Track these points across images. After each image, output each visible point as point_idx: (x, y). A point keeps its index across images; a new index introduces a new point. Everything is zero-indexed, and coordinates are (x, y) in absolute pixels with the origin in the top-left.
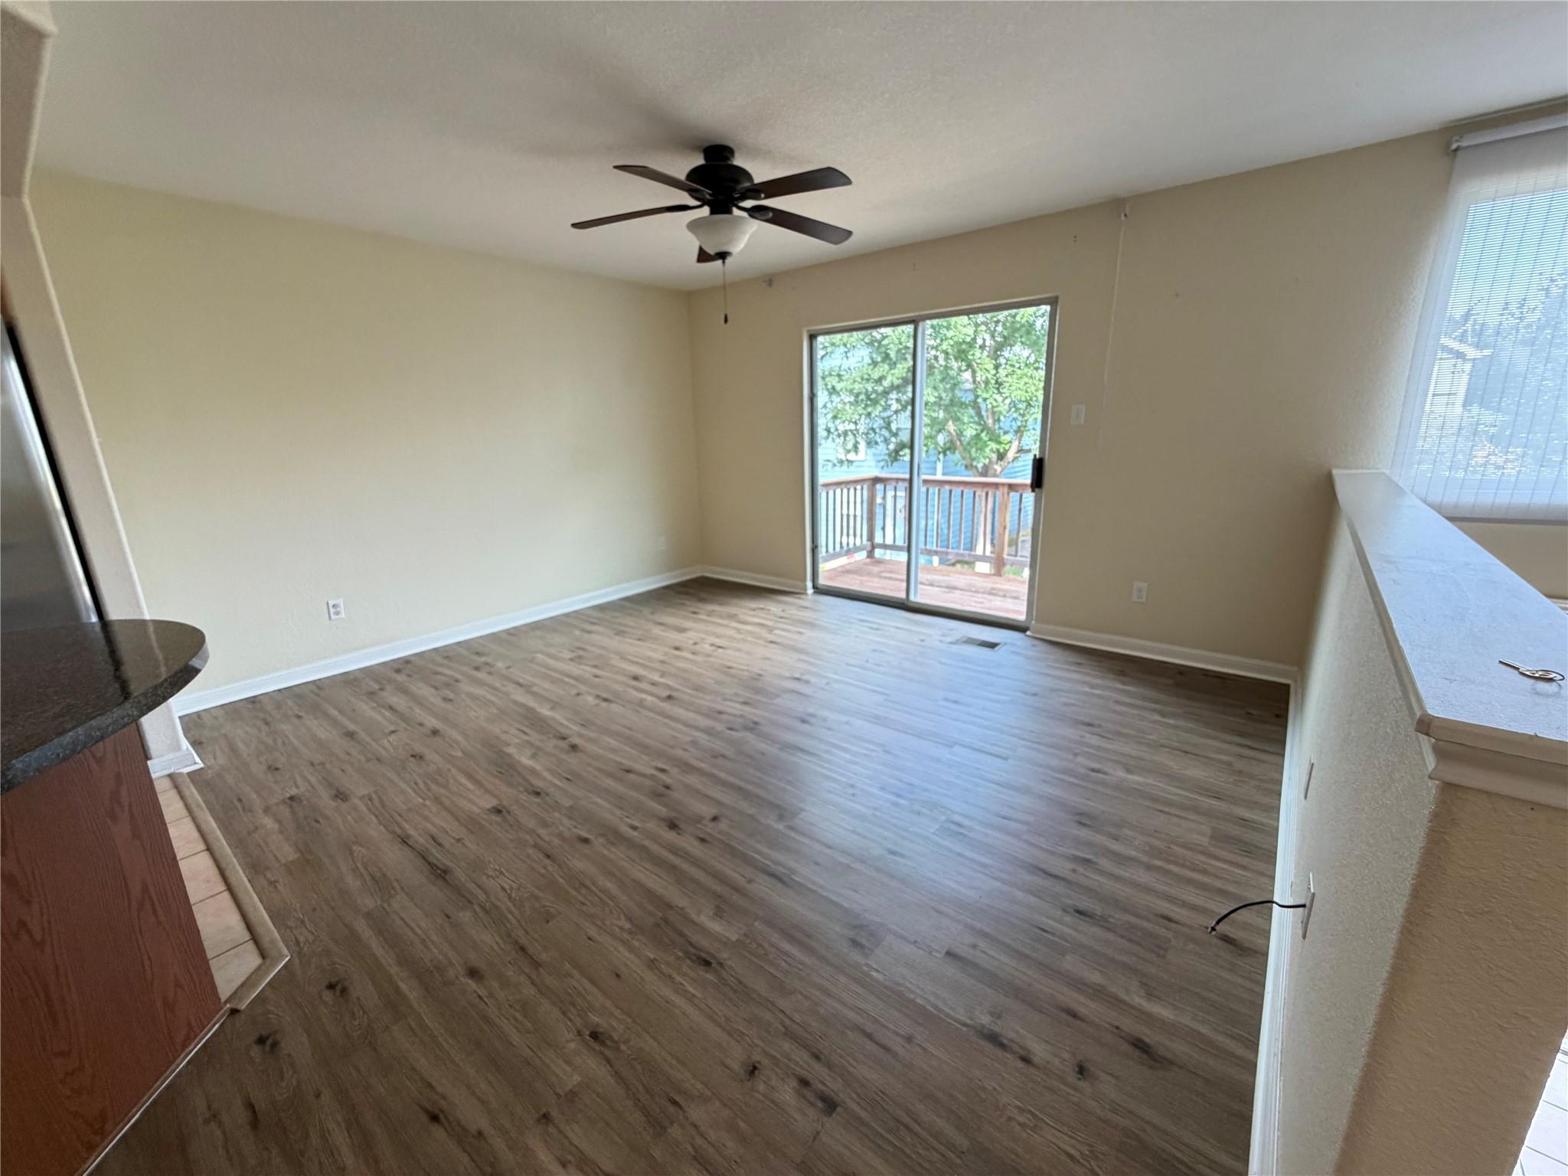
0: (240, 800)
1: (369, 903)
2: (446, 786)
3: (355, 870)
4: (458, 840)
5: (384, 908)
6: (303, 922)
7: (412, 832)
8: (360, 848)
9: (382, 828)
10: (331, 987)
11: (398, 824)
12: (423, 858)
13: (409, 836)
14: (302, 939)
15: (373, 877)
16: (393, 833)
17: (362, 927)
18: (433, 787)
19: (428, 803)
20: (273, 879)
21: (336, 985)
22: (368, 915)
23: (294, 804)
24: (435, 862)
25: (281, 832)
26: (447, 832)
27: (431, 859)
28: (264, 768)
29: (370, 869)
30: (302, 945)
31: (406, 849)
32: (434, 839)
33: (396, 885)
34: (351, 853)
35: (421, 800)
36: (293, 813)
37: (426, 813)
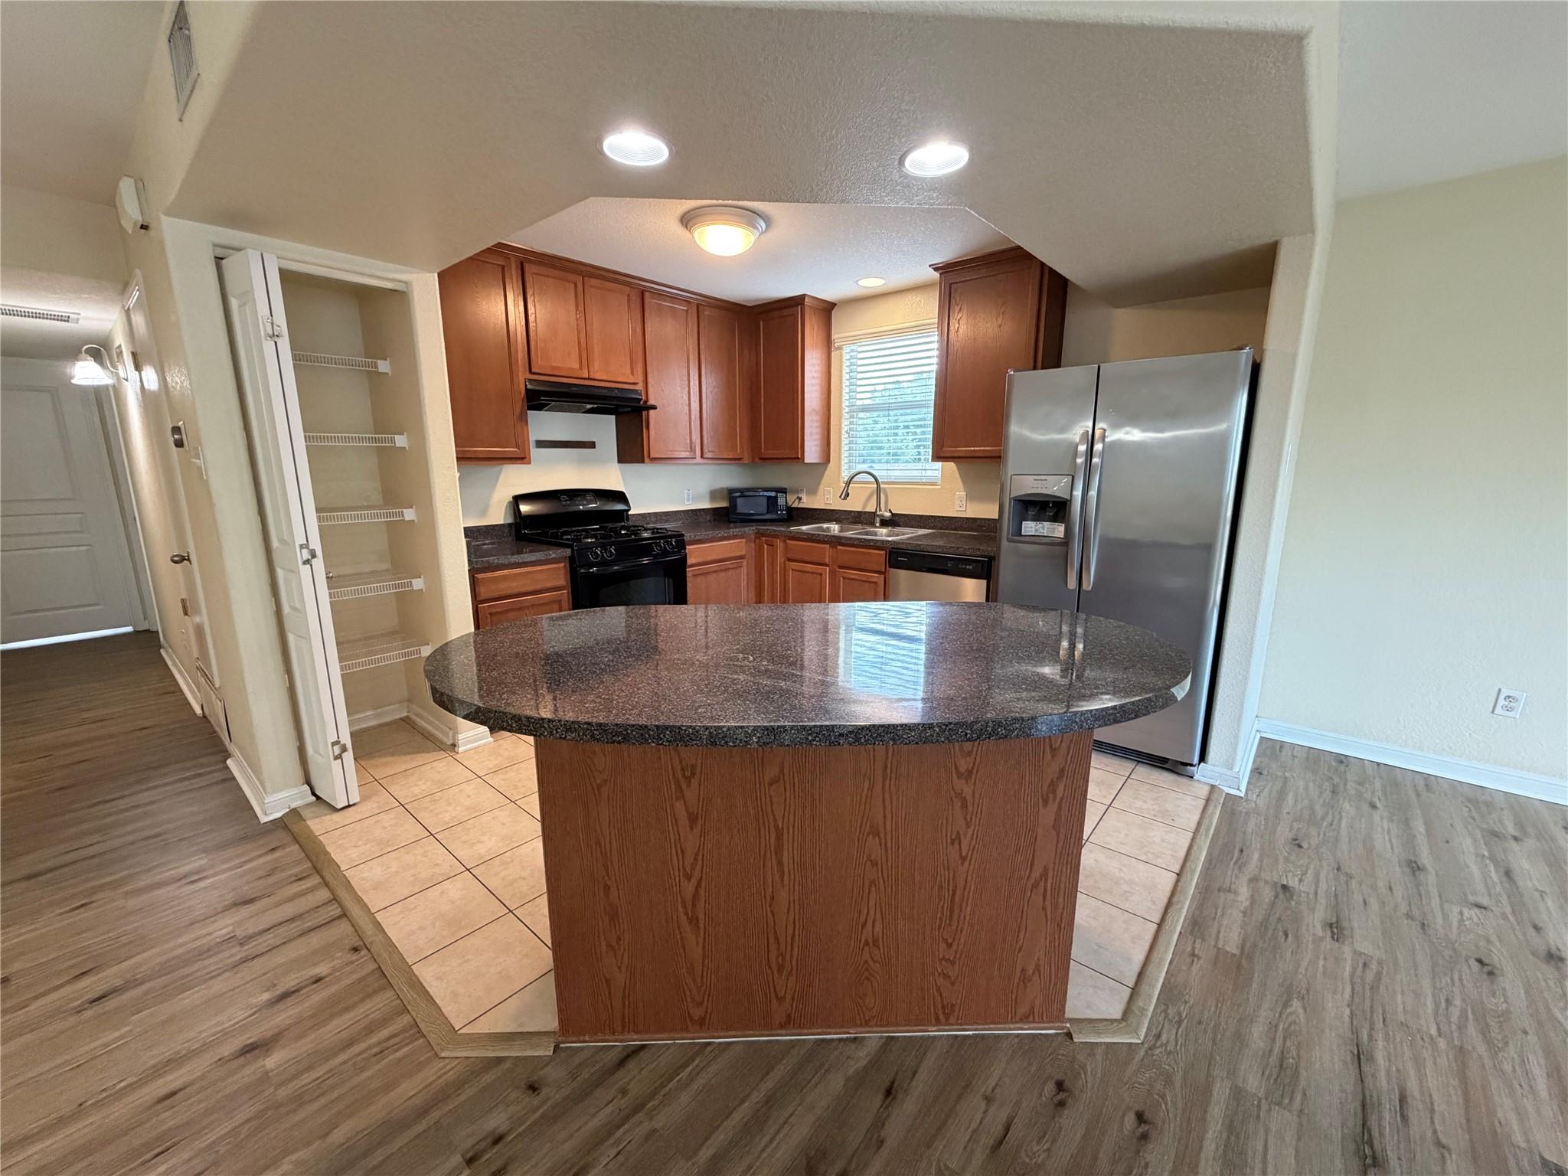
0: (1242, 851)
1: (1253, 1083)
2: (1494, 1050)
3: (1273, 1027)
4: (1439, 1144)
5: (1259, 1106)
6: (1180, 1023)
7: (1380, 1057)
8: (1301, 1011)
9: (1347, 1012)
10: (1140, 1117)
11: (1372, 1028)
12: (1363, 1106)
13: (1371, 1059)
14: (1164, 1038)
15: (1282, 1059)
16: (1355, 1032)
17: (1221, 1092)
18: (1472, 1030)
19: (1442, 1044)
20: (1197, 952)
21: (1145, 1122)
22: (1238, 1093)
23: (1281, 896)
24: (1376, 1133)
25: (1244, 913)
26: (1432, 1111)
27: (1373, 1120)
28: (1290, 836)
29: (1288, 1043)
30: (1159, 1044)
31: (1353, 1072)
32: (1403, 1099)
33: (1298, 1098)
34: (1286, 1004)
35: (1434, 1032)
36: (1273, 904)
37: (1426, 1054)
